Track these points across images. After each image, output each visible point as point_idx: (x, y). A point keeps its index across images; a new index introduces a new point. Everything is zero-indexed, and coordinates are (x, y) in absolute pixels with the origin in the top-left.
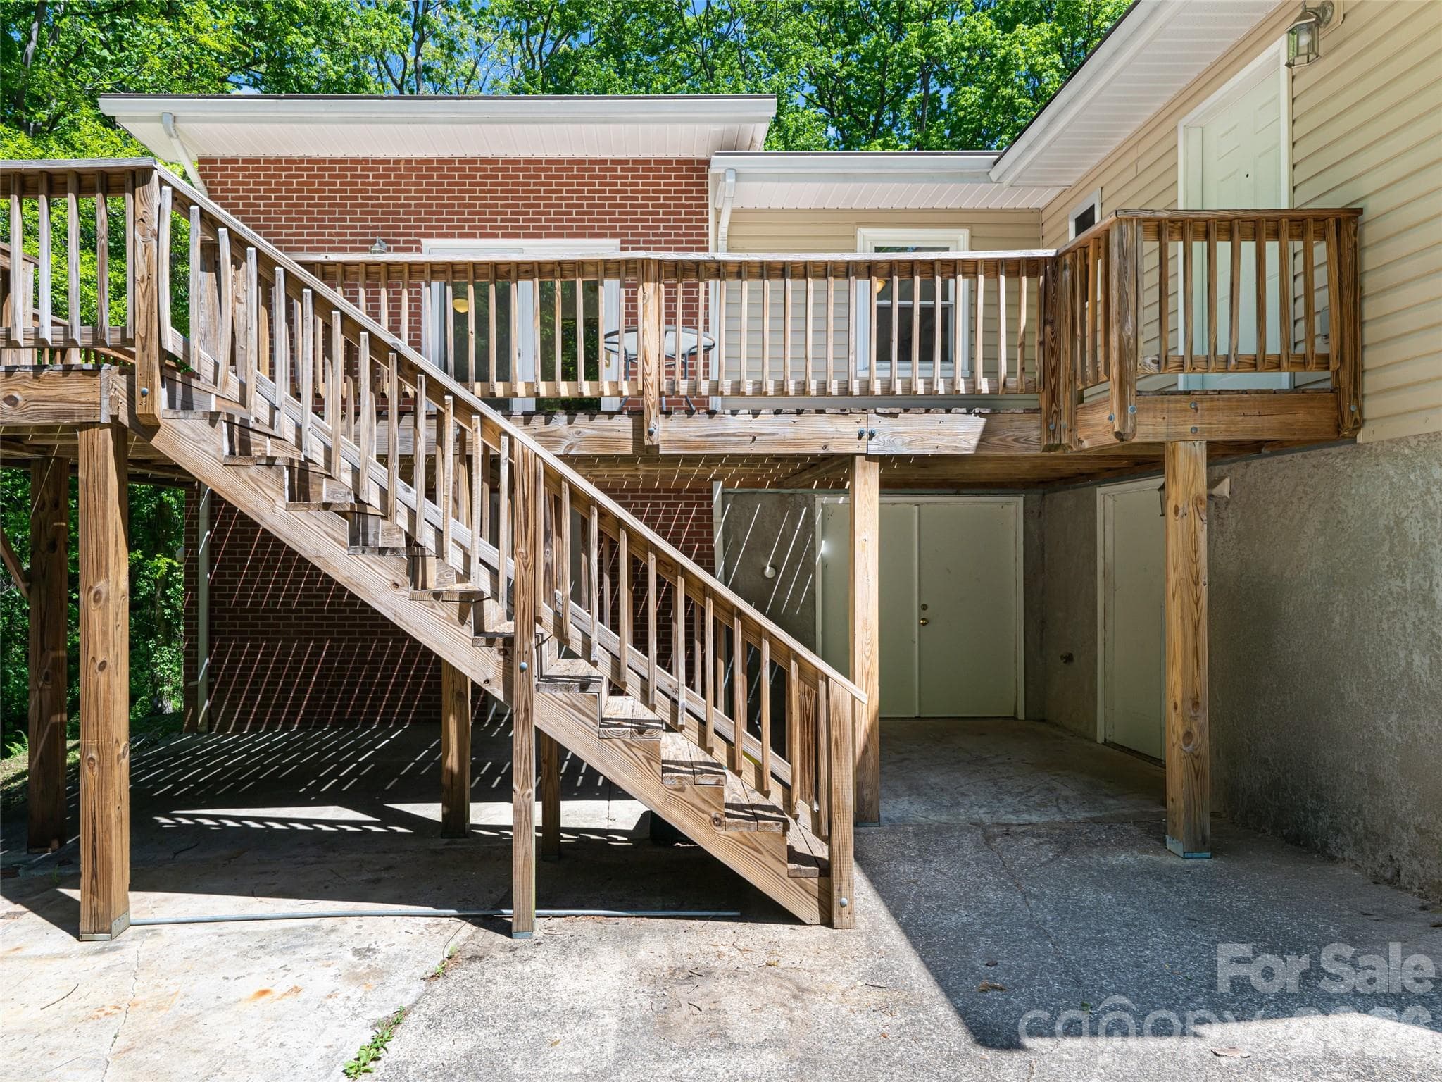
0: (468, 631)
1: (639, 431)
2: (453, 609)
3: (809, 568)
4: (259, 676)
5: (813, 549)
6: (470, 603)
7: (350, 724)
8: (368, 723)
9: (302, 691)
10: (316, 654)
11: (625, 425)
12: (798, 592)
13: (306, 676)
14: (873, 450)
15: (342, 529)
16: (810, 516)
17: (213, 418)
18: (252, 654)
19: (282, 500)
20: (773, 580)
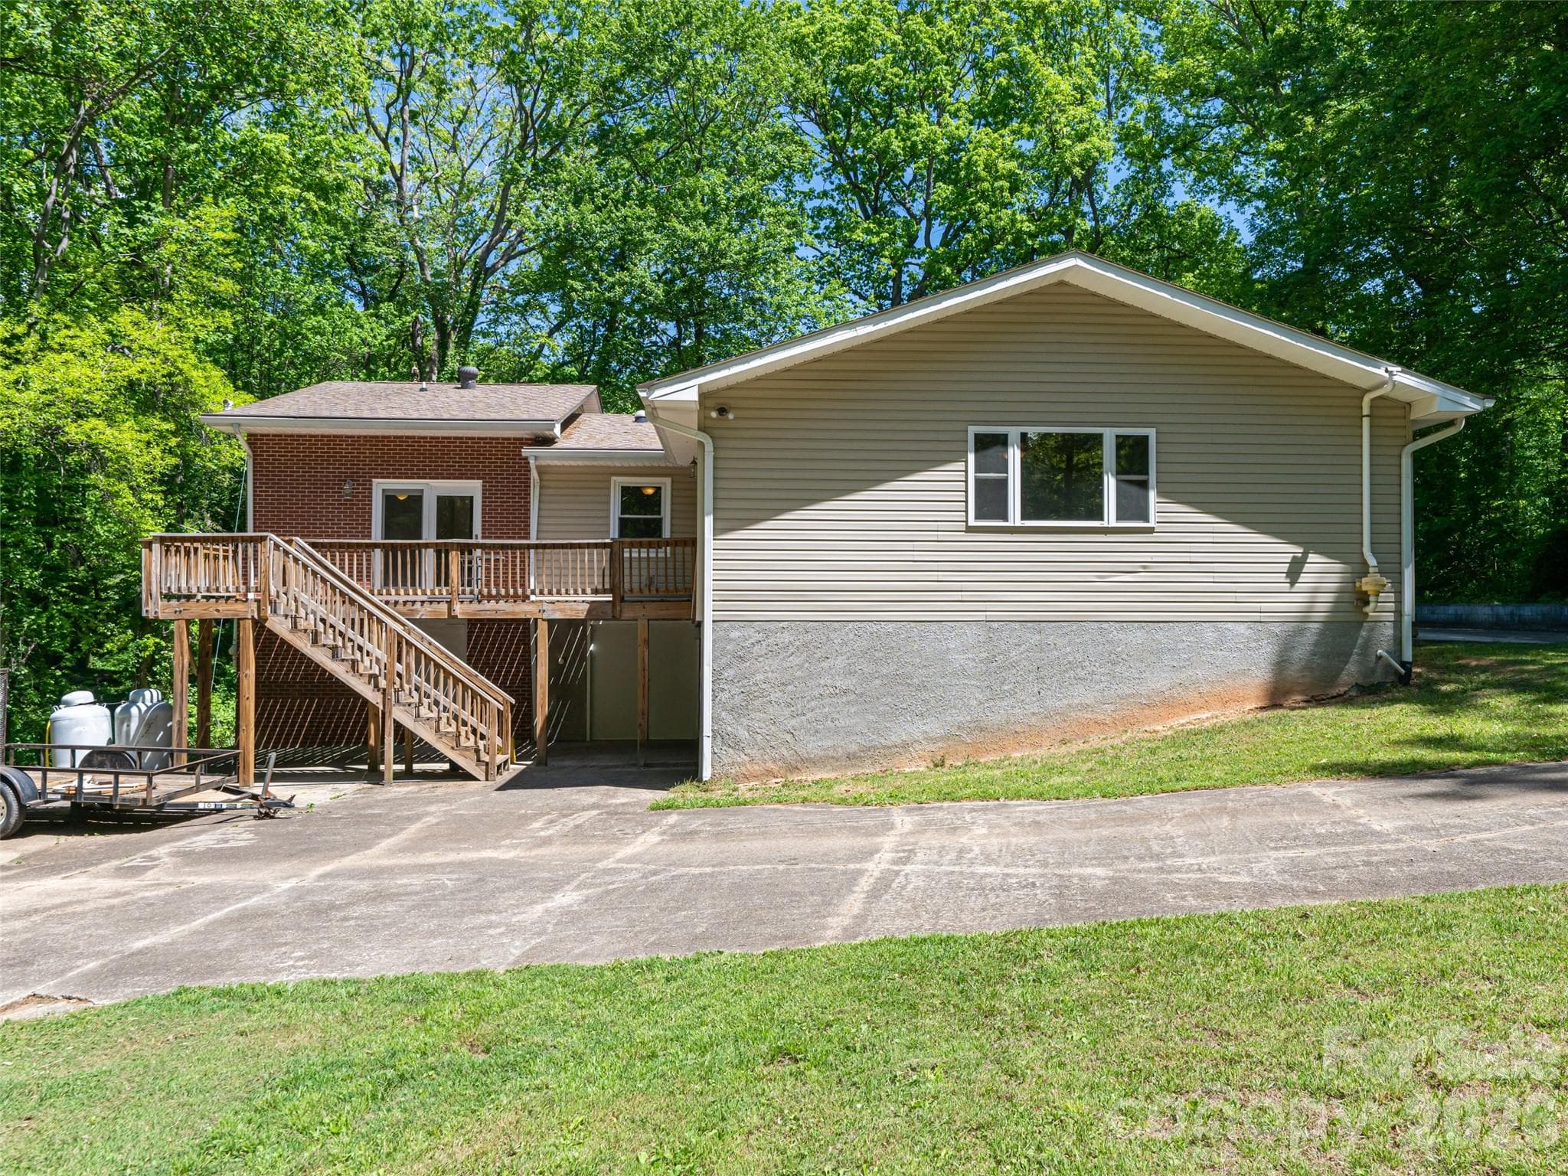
0: (372, 687)
1: (450, 609)
2: (366, 679)
3: (583, 659)
4: (278, 718)
5: (586, 649)
6: (373, 678)
7: (329, 744)
8: (338, 743)
9: (301, 726)
10: (310, 706)
11: (444, 607)
12: (576, 672)
13: (305, 718)
14: (545, 616)
15: (330, 653)
16: (584, 631)
17: (286, 616)
18: (274, 706)
19: (309, 644)
20: (563, 666)
